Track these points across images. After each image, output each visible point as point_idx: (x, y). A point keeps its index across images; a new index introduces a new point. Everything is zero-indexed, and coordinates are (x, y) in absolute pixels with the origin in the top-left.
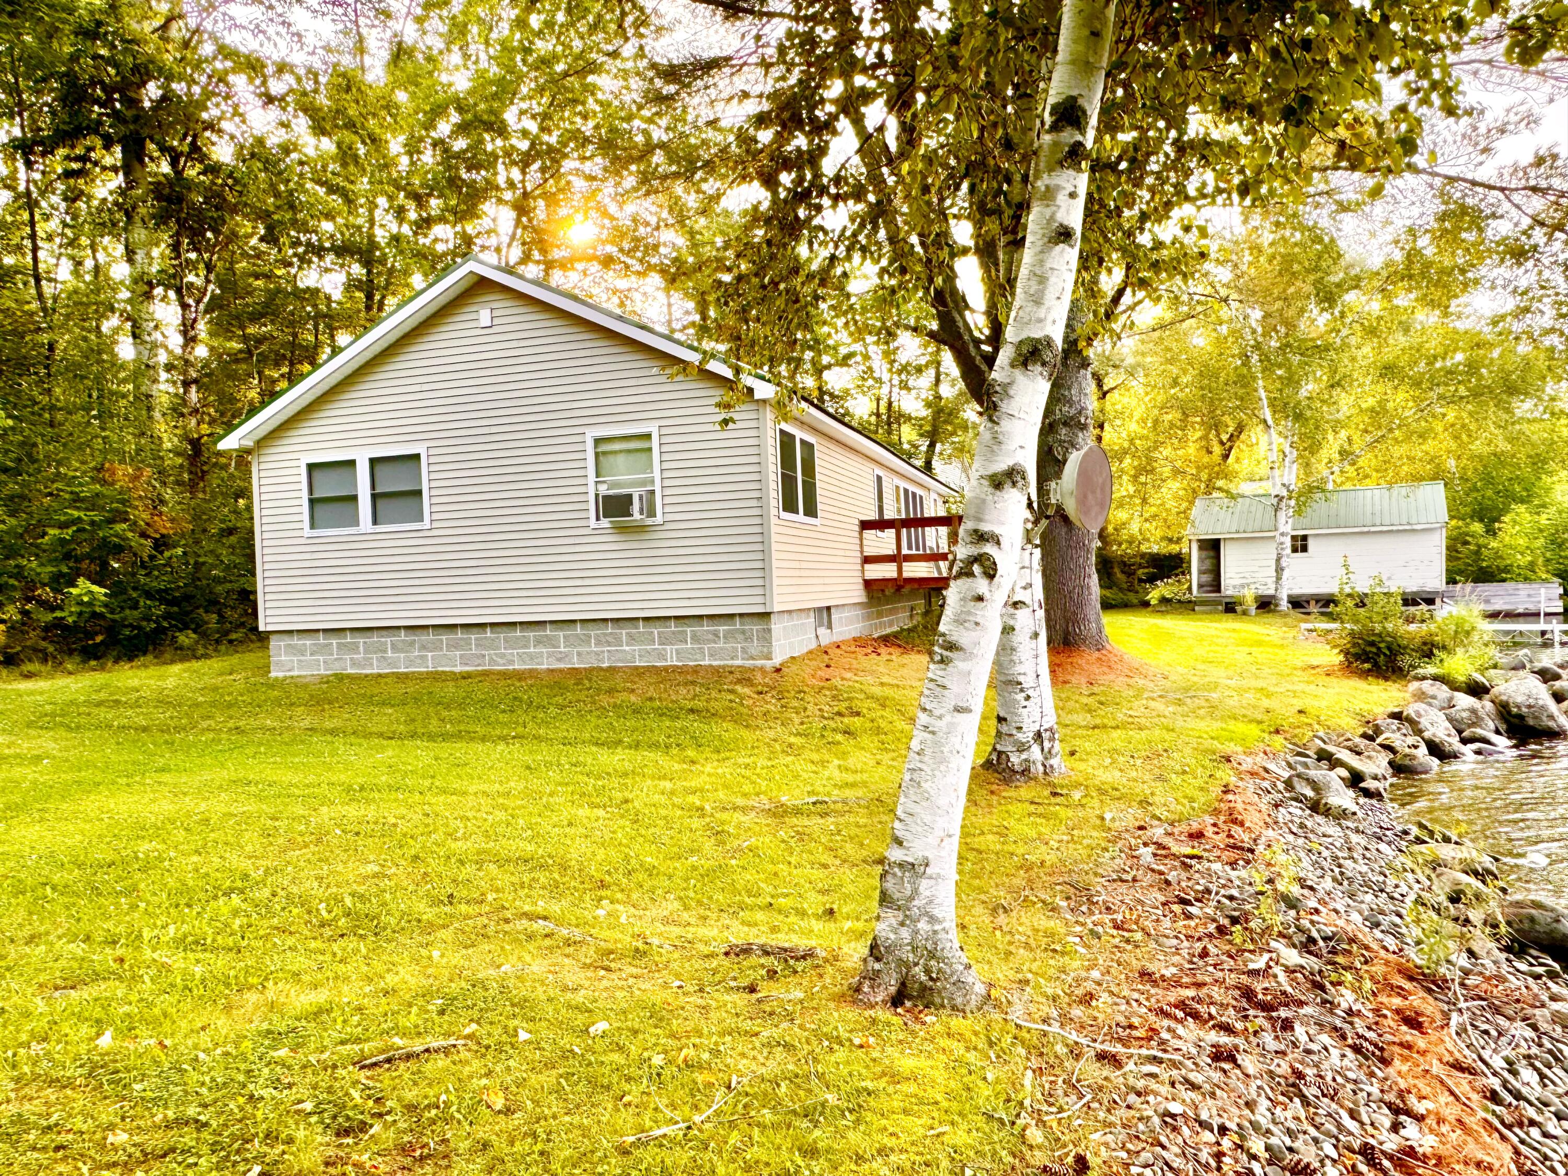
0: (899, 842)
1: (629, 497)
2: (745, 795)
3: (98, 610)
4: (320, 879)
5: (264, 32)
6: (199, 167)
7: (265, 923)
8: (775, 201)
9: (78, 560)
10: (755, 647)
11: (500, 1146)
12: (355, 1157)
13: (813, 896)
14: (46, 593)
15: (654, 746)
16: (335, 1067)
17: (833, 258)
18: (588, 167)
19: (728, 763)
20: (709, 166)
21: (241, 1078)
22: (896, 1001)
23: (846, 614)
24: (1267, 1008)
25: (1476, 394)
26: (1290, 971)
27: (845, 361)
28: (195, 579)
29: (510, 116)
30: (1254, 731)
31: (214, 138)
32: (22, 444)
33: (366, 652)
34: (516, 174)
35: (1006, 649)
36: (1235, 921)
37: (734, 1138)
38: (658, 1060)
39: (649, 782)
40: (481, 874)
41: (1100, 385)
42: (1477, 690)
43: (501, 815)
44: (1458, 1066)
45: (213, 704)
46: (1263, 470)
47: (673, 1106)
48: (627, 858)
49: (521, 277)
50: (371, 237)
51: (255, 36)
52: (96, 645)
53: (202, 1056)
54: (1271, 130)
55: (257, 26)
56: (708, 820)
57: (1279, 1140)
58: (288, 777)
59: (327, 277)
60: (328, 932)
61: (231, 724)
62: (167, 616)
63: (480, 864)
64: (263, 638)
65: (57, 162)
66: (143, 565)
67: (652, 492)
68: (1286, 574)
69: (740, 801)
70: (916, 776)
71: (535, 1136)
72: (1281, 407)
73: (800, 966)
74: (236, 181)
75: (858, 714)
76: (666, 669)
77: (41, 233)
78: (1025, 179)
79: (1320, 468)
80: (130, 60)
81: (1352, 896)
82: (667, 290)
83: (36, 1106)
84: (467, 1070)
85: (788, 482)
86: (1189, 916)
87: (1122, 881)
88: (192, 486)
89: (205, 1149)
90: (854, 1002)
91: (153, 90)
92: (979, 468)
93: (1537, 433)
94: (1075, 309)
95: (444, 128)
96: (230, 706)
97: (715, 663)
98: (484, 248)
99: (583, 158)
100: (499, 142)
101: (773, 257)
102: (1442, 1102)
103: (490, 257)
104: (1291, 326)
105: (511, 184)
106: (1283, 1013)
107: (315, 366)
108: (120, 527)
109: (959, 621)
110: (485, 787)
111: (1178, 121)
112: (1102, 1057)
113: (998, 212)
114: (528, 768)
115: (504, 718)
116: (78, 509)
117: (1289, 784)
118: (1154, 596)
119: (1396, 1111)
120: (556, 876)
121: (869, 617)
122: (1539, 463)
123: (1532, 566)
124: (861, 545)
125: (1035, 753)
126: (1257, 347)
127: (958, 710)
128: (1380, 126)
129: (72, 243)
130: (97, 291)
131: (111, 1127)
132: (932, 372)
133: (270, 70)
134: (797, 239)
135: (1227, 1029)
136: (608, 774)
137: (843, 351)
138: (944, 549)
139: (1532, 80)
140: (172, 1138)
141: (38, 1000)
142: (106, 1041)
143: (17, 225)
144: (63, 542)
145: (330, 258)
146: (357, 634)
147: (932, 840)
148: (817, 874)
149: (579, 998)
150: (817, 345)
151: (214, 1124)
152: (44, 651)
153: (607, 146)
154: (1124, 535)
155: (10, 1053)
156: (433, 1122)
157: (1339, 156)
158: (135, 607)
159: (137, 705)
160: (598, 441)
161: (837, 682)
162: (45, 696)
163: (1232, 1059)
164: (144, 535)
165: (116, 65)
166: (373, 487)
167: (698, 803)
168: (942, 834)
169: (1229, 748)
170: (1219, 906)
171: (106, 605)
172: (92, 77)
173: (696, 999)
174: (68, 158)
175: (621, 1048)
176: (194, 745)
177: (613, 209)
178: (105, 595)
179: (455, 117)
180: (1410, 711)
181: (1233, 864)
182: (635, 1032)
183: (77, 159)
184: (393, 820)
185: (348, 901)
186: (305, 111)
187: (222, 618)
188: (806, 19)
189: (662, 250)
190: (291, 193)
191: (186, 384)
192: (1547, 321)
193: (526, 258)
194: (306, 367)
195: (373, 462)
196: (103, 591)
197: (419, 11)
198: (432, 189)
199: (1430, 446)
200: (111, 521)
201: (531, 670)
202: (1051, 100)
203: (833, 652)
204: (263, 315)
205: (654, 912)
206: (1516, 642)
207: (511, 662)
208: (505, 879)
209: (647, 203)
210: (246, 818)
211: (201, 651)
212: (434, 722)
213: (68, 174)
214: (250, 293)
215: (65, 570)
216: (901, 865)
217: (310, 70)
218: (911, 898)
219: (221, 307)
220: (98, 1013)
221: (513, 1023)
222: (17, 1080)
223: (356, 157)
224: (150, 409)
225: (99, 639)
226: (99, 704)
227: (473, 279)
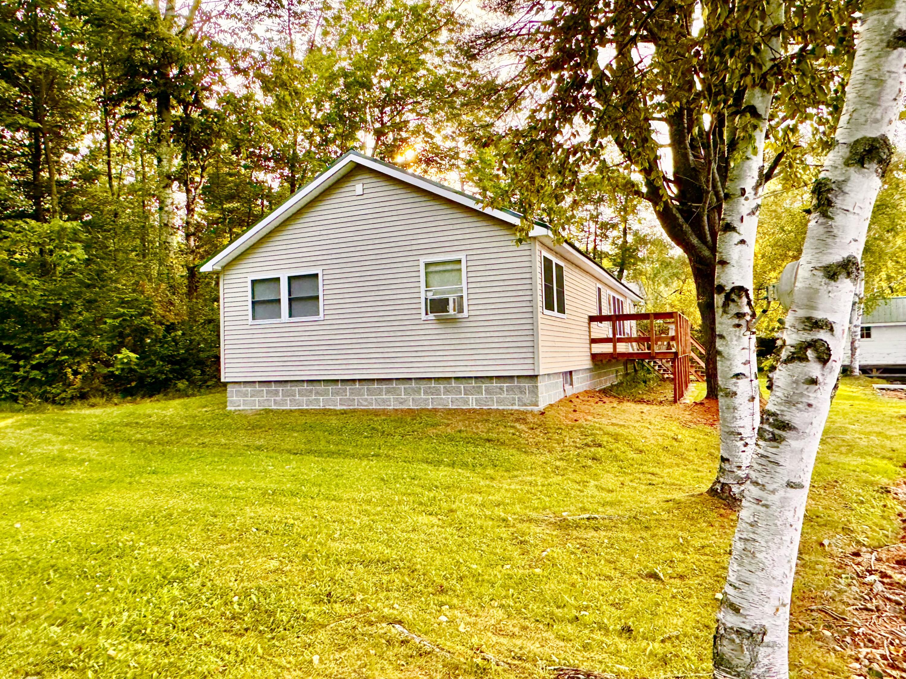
0: (736, 610)
1: (447, 300)
2: (535, 509)
3: (133, 367)
5: (237, 34)
6: (199, 111)
9: (122, 337)
10: (527, 398)
13: (609, 610)
14: (104, 356)
15: (465, 465)
19: (516, 480)
23: (581, 376)
28: (189, 349)
29: (374, 79)
31: (208, 94)
32: (96, 271)
33: (283, 396)
34: (377, 113)
35: (729, 408)
39: (466, 495)
40: (351, 573)
45: (192, 427)
48: (458, 565)
50: (294, 152)
51: (232, 36)
52: (132, 388)
55: (233, 30)
56: (512, 530)
58: (228, 481)
59: (268, 175)
61: (200, 441)
62: (172, 371)
63: (351, 564)
64: (224, 386)
65: (122, 110)
66: (159, 341)
67: (462, 297)
68: (858, 352)
69: (533, 515)
70: (749, 546)
74: (218, 118)
75: (600, 446)
76: (469, 410)
80: (162, 50)
85: (548, 290)
87: (867, 609)
88: (190, 295)
91: (175, 68)
95: (336, 88)
96: (201, 428)
97: (501, 408)
100: (367, 95)
105: (374, 119)
108: (146, 318)
114: (383, 479)
115: (367, 442)
116: (123, 307)
120: (407, 579)
124: (590, 332)
129: (130, 158)
133: (240, 55)
136: (437, 487)
144: (114, 327)
145: (271, 165)
146: (278, 384)
147: (769, 609)
152: (102, 391)
158: (154, 365)
159: (148, 425)
160: (427, 265)
161: (582, 422)
162: (98, 419)
164: (161, 324)
165: (155, 54)
166: (290, 294)
167: (503, 515)
168: (777, 603)
171: (137, 365)
172: (141, 61)
174: (127, 107)
178: (137, 358)
179: (342, 82)
183: (133, 108)
184: (292, 521)
186: (259, 78)
187: (203, 373)
191: (188, 236)
195: (290, 279)
196: (136, 356)
197: (324, 24)
198: (329, 122)
200: (143, 315)
201: (384, 409)
203: (576, 401)
204: (233, 197)
205: (484, 620)
207: (371, 404)
208: (369, 580)
211: (190, 392)
212: (323, 443)
213: (127, 117)
214: (226, 185)
215: (115, 343)
216: (738, 632)
217: (261, 53)
218: (751, 666)
219: (210, 192)
223: (286, 104)
224: (167, 250)
225: (133, 384)
226: (127, 425)
227: (352, 166)
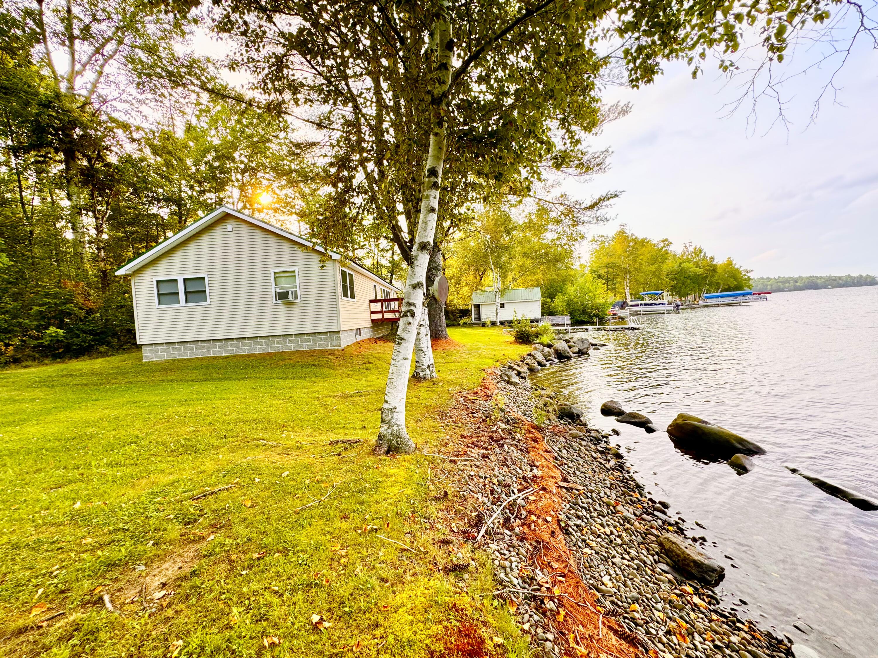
0: (387, 402)
1: (288, 293)
2: (333, 392)
3: (60, 339)
4: (170, 435)
5: (130, 114)
6: (101, 164)
7: (147, 453)
8: (337, 192)
9: (49, 319)
10: (335, 342)
11: (250, 518)
12: (193, 531)
13: (358, 423)
14: (34, 333)
15: (300, 378)
16: (182, 501)
17: (358, 213)
18: (267, 176)
19: (327, 382)
20: (314, 179)
21: (142, 511)
22: (387, 452)
23: (365, 330)
24: (497, 441)
25: (548, 262)
26: (502, 430)
27: (362, 247)
28: (106, 325)
29: (236, 155)
30: (491, 361)
31: (108, 153)
32: (18, 272)
33: (184, 350)
34: (239, 176)
35: (418, 340)
36: (487, 417)
37: (336, 503)
38: (307, 482)
39: (299, 390)
40: (237, 427)
41: (444, 257)
42: (550, 346)
43: (244, 405)
44: (547, 451)
45: (117, 373)
46: (491, 284)
47: (314, 496)
48: (292, 416)
49: (243, 214)
50: (180, 196)
51: (126, 115)
52: (60, 353)
53: (123, 505)
54: (491, 181)
55: (126, 111)
56: (321, 401)
57: (501, 478)
58: (153, 398)
59: (161, 210)
60: (175, 454)
61: (126, 380)
62: (93, 340)
63: (236, 423)
64: (139, 347)
65: (32, 157)
66: (81, 320)
67: (296, 291)
68: (499, 315)
69: (332, 394)
70: (391, 381)
71: (264, 513)
72: (496, 265)
73: (355, 445)
74: (119, 171)
75: (371, 363)
76: (303, 351)
77: (24, 186)
78: (420, 191)
79: (507, 283)
80: (66, 118)
81: (519, 407)
82: (299, 221)
83: (46, 535)
84: (236, 495)
85: (345, 287)
86: (474, 417)
87: (455, 409)
88: (104, 289)
89: (128, 538)
90: (374, 454)
91: (78, 132)
92: (408, 282)
93: (563, 273)
94: (436, 233)
95: (209, 157)
96: (124, 374)
97: (321, 349)
98: (228, 202)
99: (265, 173)
100: (232, 164)
101: (337, 212)
102: (543, 462)
103: (230, 206)
104: (498, 240)
105: (238, 180)
106: (501, 442)
107: (158, 244)
108: (70, 306)
109: (403, 331)
110: (237, 396)
111: (465, 176)
112: (451, 461)
113: (411, 201)
114: (253, 388)
115: (243, 371)
116: (48, 298)
117: (501, 376)
118: (461, 322)
119: (531, 466)
120: (266, 424)
121: (373, 331)
122: (564, 281)
123: (563, 311)
124: (370, 308)
125: (428, 372)
126: (489, 246)
127: (404, 359)
128: (521, 183)
129: (40, 191)
130: (54, 210)
131: (84, 537)
132: (391, 251)
133: (133, 129)
134: (345, 206)
135: (486, 449)
136: (284, 388)
137: (361, 244)
138: (397, 309)
139: (560, 173)
140: (113, 536)
141: (43, 495)
142: (78, 505)
143: (10, 181)
144: (41, 312)
145: (162, 203)
146: (180, 344)
147: (397, 400)
148: (359, 415)
149: (278, 464)
150: (353, 242)
151: (131, 529)
152: (33, 356)
153: (274, 169)
154: (452, 303)
155: (31, 517)
156: (224, 514)
157: (510, 191)
158: (78, 337)
159: (81, 375)
160: (275, 273)
161: (363, 353)
162: (35, 375)
163: (487, 457)
164: (81, 308)
165: (60, 120)
166: (185, 289)
167: (317, 396)
168: (400, 399)
169: (484, 367)
170: (483, 413)
171: (64, 337)
172: (48, 124)
173: (320, 460)
174: (36, 155)
175: (294, 480)
176: (110, 389)
177: (278, 191)
178: (63, 333)
179: (214, 154)
180: (533, 353)
181: (486, 401)
182: (299, 474)
183: (41, 156)
184: (200, 411)
185: (183, 442)
186: (150, 146)
187: (119, 340)
188: (347, 132)
189: (296, 207)
190: (144, 177)
191: (98, 249)
192: (564, 242)
193: (245, 207)
194: (154, 244)
195: (185, 280)
196: (62, 331)
197: (198, 113)
198: (206, 179)
199: (536, 277)
200: (66, 303)
201: (252, 354)
202: (427, 168)
203: (362, 343)
204: (133, 223)
205: (303, 433)
206: (559, 332)
207: (245, 351)
208: (246, 428)
209: (290, 190)
210: (136, 415)
211: (110, 353)
212: (215, 374)
213: (37, 162)
214: (127, 215)
215: (42, 323)
216: (387, 409)
217: (151, 130)
218: (391, 419)
219: (114, 219)
220: (73, 495)
221: (252, 477)
222: (36, 527)
223: (172, 166)
224: (82, 258)
225: (61, 351)
226: (62, 376)
227: (224, 214)
